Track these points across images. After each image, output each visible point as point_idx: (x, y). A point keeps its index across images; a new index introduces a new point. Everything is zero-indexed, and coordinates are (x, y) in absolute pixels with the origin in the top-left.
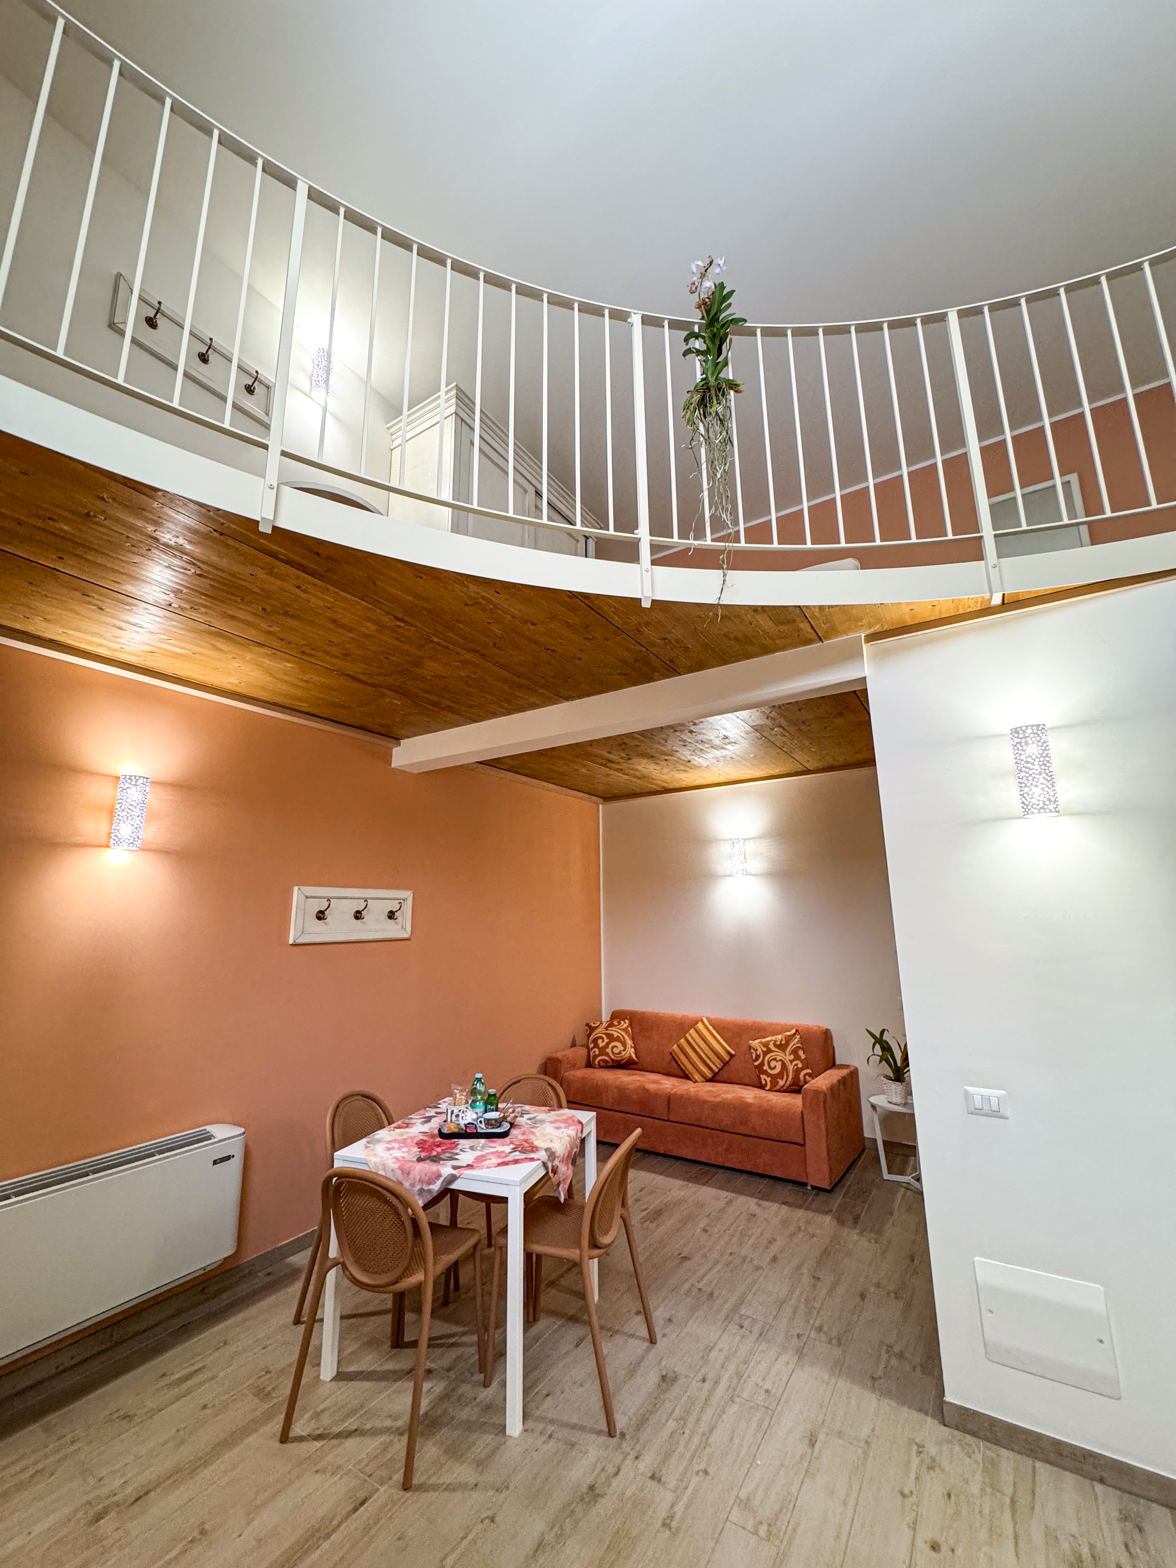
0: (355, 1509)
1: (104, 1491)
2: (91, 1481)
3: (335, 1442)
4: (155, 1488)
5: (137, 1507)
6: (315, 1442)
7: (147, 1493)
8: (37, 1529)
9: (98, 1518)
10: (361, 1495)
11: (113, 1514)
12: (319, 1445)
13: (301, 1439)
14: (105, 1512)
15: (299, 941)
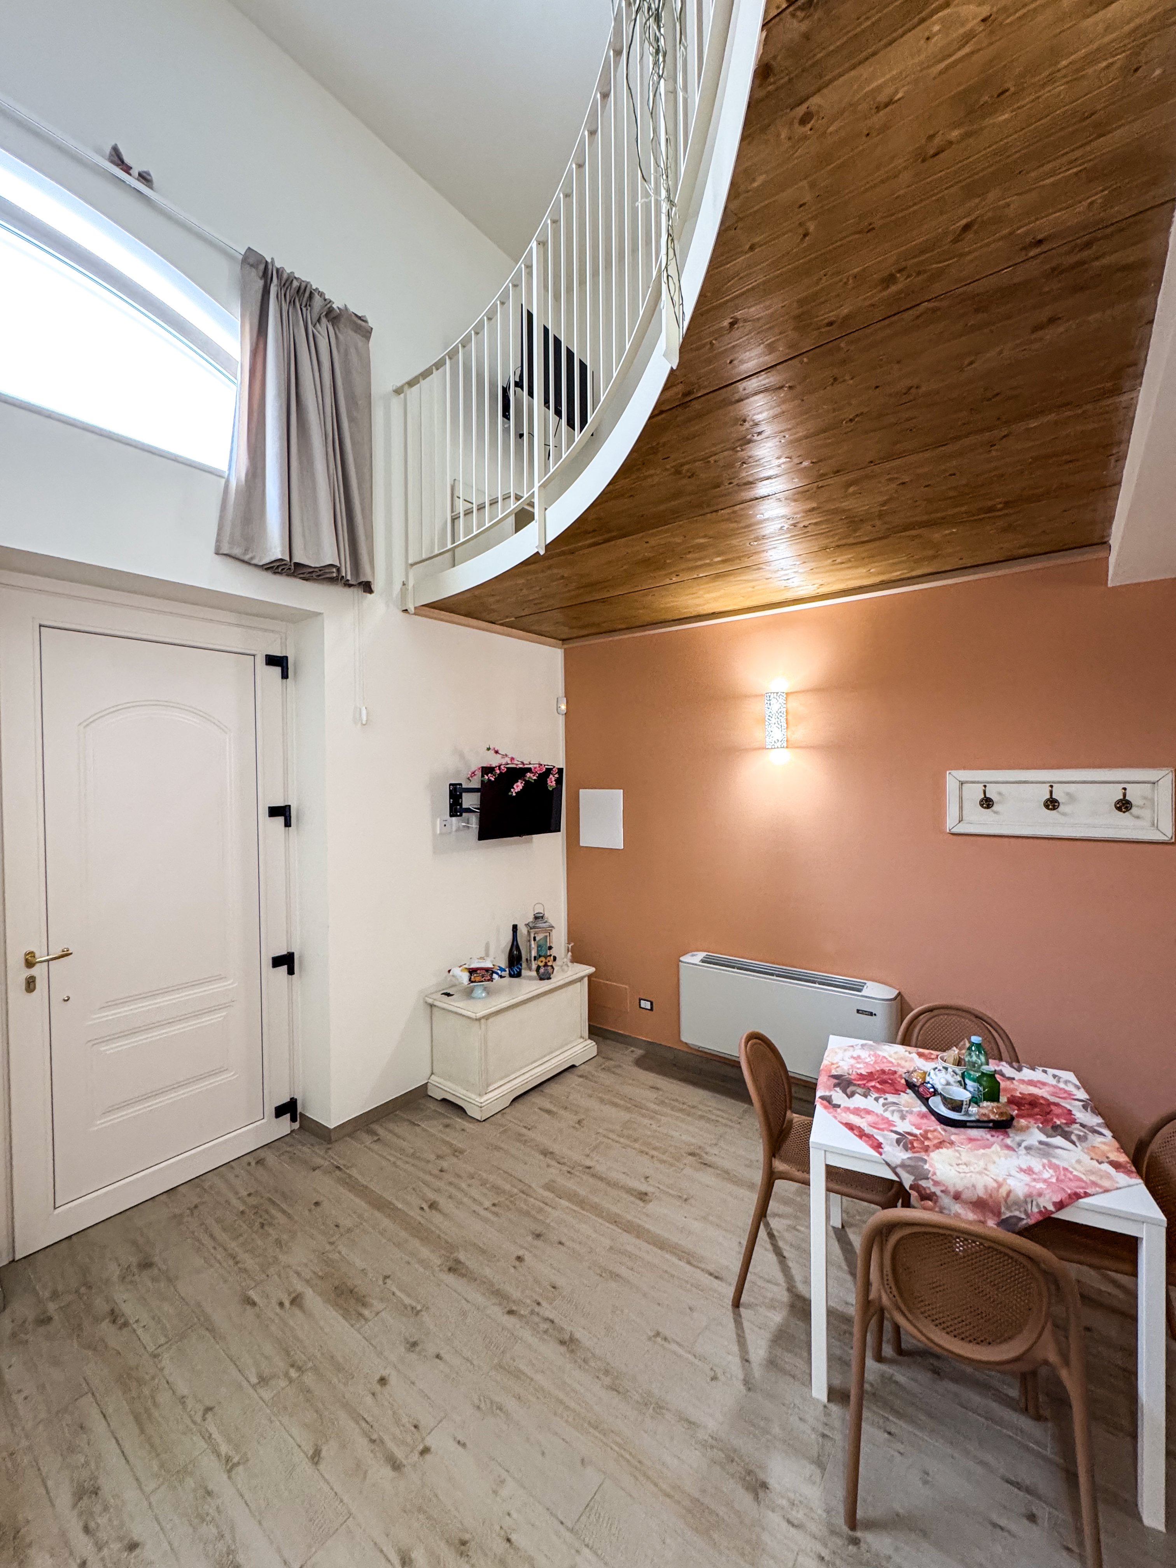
0: (711, 1275)
1: (708, 1149)
2: (715, 1142)
3: (769, 1247)
4: (713, 1168)
5: (700, 1166)
8: (684, 1137)
9: (692, 1154)
10: (723, 1275)
11: (694, 1159)
14: (696, 1155)
15: (954, 830)
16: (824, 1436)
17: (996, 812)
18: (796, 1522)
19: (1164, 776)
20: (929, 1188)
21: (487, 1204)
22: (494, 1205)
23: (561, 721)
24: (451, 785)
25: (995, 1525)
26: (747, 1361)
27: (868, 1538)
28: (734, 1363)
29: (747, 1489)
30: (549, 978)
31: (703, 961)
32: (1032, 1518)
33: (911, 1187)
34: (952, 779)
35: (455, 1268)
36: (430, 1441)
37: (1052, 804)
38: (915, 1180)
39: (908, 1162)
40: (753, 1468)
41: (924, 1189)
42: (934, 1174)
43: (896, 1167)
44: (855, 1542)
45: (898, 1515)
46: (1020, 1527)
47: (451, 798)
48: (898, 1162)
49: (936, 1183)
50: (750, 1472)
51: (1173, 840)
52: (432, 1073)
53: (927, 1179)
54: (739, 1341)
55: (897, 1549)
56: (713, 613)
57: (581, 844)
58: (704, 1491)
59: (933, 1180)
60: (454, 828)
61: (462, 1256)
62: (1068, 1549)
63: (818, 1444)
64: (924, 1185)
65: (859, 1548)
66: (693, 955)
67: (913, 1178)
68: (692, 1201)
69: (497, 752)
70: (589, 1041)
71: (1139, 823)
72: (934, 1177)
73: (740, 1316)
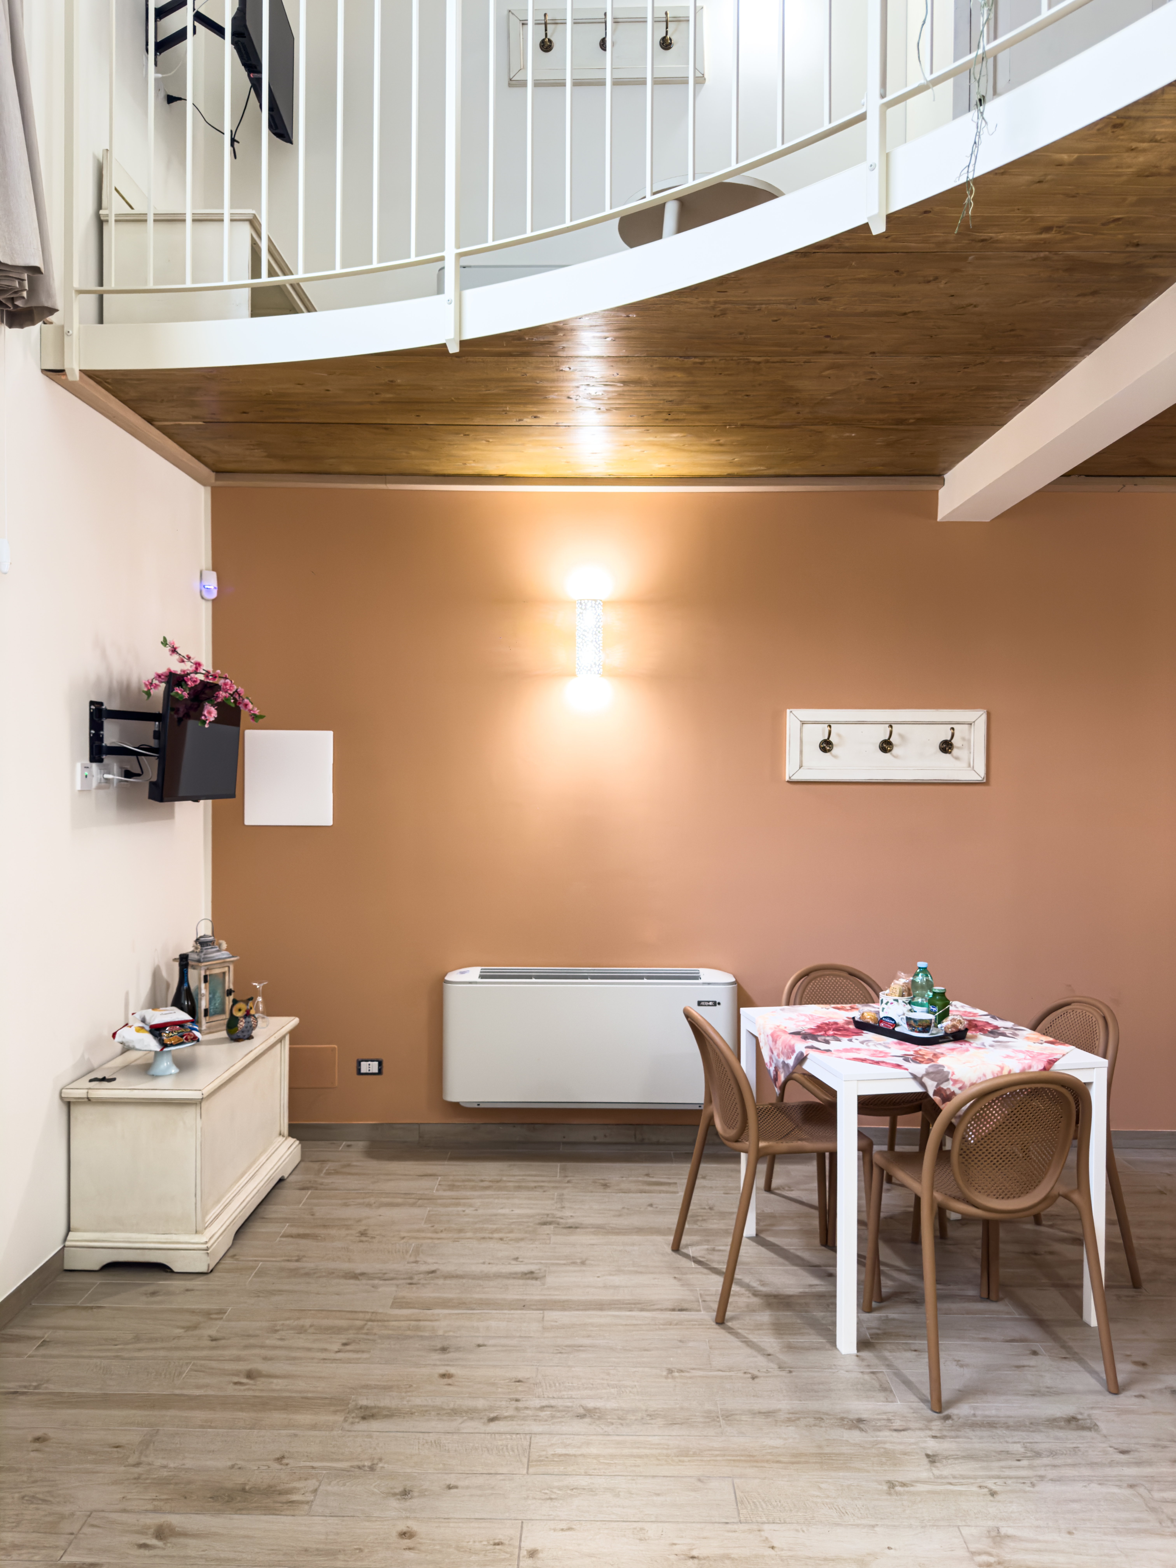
0: (674, 1310)
1: (559, 1214)
2: (559, 1206)
3: (705, 1271)
4: (582, 1228)
5: (565, 1231)
6: (693, 1263)
7: (576, 1228)
8: (517, 1211)
9: (545, 1224)
10: (685, 1306)
11: (552, 1227)
12: (693, 1266)
13: (687, 1256)
14: (550, 1223)
15: (796, 778)
16: (873, 1373)
17: (835, 757)
18: (900, 1428)
19: (978, 717)
20: (949, 1089)
21: (336, 1347)
22: (345, 1344)
23: (205, 612)
24: (92, 703)
25: (1018, 1367)
26: (769, 1355)
27: (953, 1411)
28: (761, 1361)
29: (850, 1429)
30: (250, 1037)
31: (482, 977)
32: (1035, 1353)
33: (935, 1093)
34: (794, 718)
35: (368, 1414)
36: (528, 1545)
37: (886, 746)
38: (938, 1085)
39: (931, 1070)
40: (842, 1415)
41: (945, 1090)
42: (953, 1074)
43: (922, 1077)
44: (948, 1417)
45: (960, 1391)
46: (1033, 1361)
47: (91, 728)
48: (924, 1072)
49: (955, 1082)
50: (842, 1419)
51: (985, 781)
52: (69, 1230)
53: (948, 1080)
54: (748, 1345)
55: (975, 1408)
56: (501, 476)
57: (247, 822)
58: (820, 1447)
59: (952, 1080)
60: (94, 784)
61: (363, 1402)
62: (1065, 1358)
63: (874, 1379)
64: (945, 1088)
65: (953, 1420)
66: (462, 973)
67: (935, 1083)
68: (588, 1262)
69: (174, 650)
70: (291, 1140)
71: (957, 764)
72: (954, 1077)
73: (732, 1329)
